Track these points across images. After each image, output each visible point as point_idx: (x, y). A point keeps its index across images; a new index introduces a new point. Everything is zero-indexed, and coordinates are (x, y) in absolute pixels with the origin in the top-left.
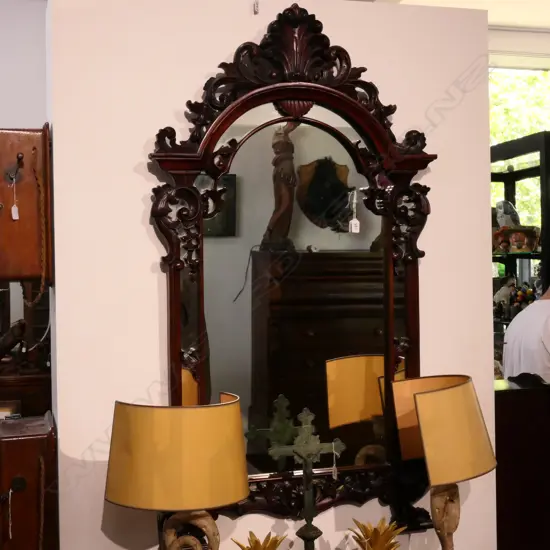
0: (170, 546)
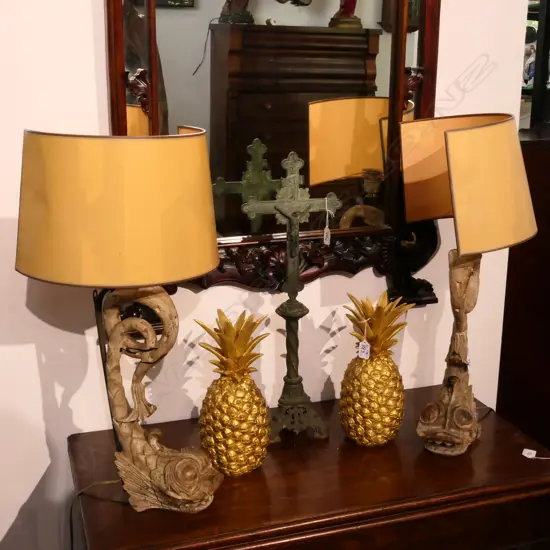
0: (112, 331)
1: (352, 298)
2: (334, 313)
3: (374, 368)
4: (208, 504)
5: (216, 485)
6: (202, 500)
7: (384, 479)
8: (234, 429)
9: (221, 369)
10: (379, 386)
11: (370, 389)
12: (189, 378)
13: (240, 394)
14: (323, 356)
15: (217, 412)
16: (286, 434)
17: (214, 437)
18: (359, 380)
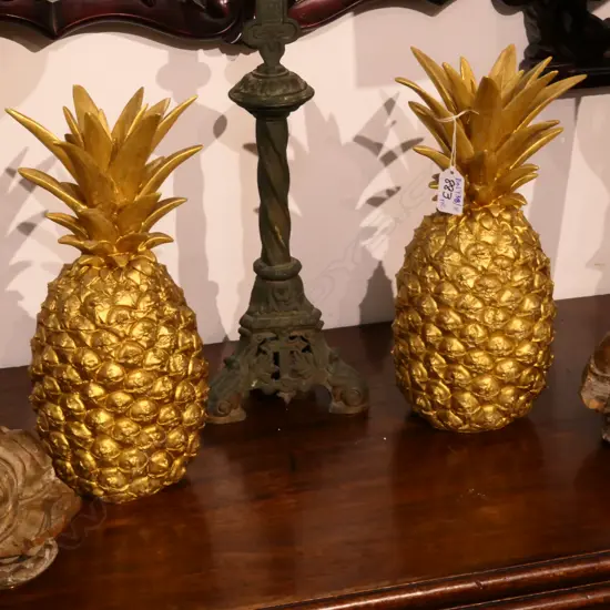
1: (424, 61)
2: (390, 105)
3: (477, 237)
4: (41, 568)
5: (58, 521)
6: (23, 557)
7: (491, 512)
8: (111, 387)
9: (78, 235)
10: (489, 282)
11: (463, 291)
12: (25, 265)
13: (126, 300)
14: (364, 213)
15: (67, 342)
16: (260, 401)
17: (64, 406)
18: (437, 269)
